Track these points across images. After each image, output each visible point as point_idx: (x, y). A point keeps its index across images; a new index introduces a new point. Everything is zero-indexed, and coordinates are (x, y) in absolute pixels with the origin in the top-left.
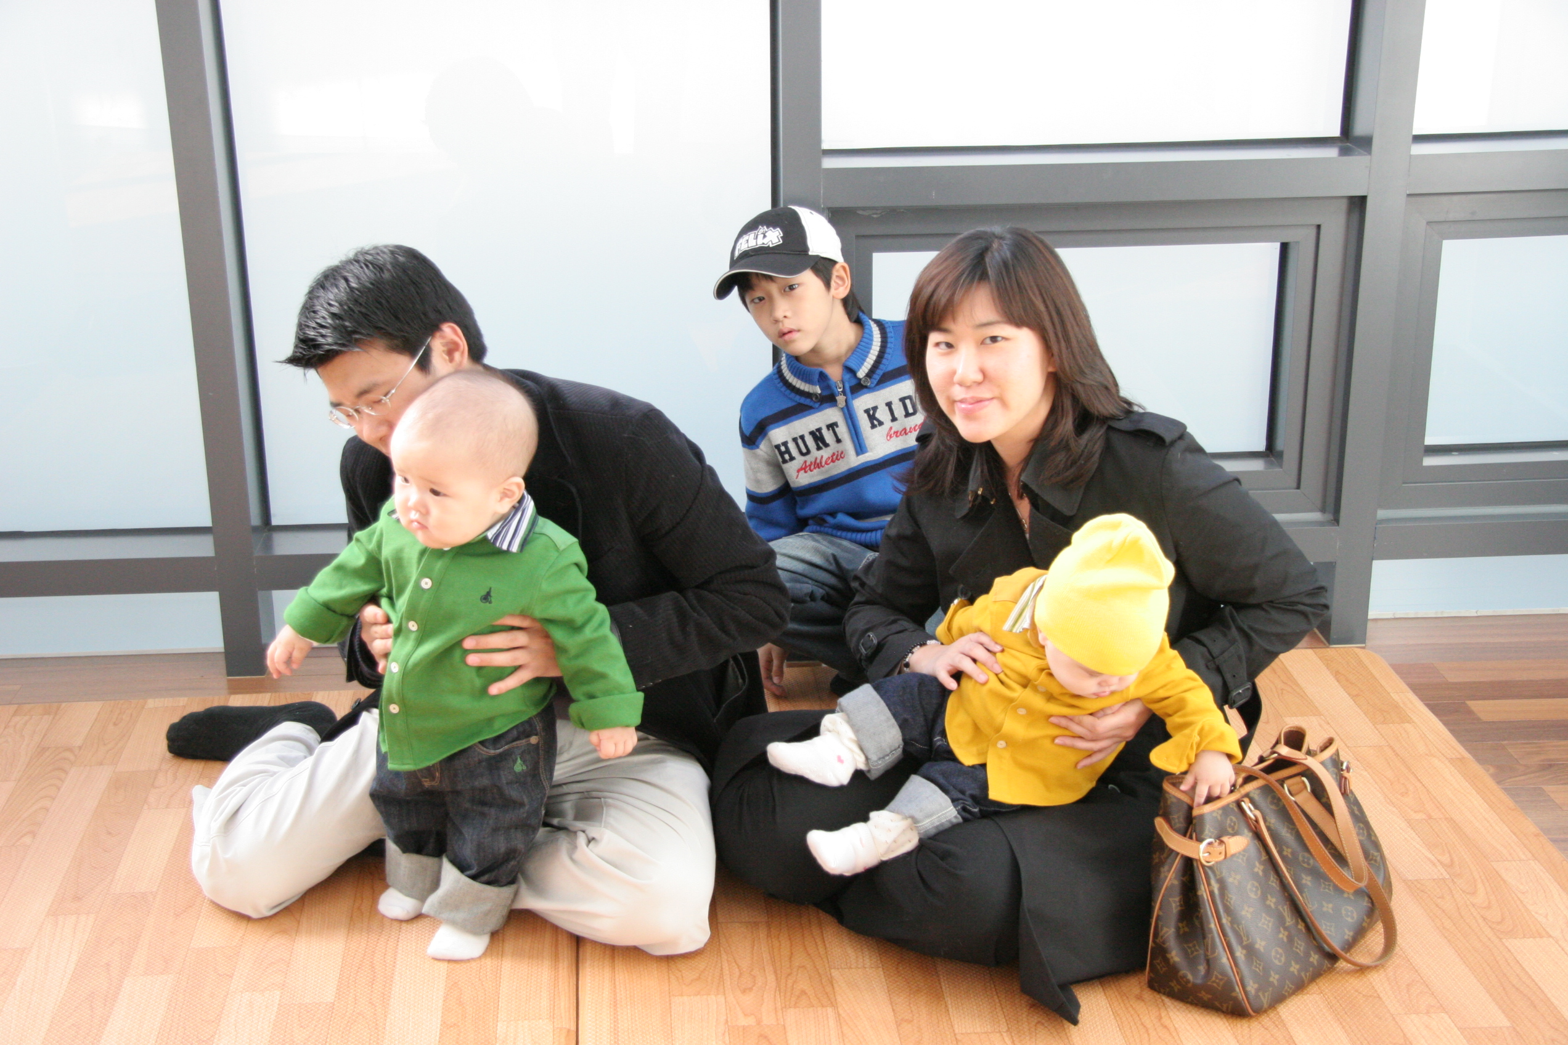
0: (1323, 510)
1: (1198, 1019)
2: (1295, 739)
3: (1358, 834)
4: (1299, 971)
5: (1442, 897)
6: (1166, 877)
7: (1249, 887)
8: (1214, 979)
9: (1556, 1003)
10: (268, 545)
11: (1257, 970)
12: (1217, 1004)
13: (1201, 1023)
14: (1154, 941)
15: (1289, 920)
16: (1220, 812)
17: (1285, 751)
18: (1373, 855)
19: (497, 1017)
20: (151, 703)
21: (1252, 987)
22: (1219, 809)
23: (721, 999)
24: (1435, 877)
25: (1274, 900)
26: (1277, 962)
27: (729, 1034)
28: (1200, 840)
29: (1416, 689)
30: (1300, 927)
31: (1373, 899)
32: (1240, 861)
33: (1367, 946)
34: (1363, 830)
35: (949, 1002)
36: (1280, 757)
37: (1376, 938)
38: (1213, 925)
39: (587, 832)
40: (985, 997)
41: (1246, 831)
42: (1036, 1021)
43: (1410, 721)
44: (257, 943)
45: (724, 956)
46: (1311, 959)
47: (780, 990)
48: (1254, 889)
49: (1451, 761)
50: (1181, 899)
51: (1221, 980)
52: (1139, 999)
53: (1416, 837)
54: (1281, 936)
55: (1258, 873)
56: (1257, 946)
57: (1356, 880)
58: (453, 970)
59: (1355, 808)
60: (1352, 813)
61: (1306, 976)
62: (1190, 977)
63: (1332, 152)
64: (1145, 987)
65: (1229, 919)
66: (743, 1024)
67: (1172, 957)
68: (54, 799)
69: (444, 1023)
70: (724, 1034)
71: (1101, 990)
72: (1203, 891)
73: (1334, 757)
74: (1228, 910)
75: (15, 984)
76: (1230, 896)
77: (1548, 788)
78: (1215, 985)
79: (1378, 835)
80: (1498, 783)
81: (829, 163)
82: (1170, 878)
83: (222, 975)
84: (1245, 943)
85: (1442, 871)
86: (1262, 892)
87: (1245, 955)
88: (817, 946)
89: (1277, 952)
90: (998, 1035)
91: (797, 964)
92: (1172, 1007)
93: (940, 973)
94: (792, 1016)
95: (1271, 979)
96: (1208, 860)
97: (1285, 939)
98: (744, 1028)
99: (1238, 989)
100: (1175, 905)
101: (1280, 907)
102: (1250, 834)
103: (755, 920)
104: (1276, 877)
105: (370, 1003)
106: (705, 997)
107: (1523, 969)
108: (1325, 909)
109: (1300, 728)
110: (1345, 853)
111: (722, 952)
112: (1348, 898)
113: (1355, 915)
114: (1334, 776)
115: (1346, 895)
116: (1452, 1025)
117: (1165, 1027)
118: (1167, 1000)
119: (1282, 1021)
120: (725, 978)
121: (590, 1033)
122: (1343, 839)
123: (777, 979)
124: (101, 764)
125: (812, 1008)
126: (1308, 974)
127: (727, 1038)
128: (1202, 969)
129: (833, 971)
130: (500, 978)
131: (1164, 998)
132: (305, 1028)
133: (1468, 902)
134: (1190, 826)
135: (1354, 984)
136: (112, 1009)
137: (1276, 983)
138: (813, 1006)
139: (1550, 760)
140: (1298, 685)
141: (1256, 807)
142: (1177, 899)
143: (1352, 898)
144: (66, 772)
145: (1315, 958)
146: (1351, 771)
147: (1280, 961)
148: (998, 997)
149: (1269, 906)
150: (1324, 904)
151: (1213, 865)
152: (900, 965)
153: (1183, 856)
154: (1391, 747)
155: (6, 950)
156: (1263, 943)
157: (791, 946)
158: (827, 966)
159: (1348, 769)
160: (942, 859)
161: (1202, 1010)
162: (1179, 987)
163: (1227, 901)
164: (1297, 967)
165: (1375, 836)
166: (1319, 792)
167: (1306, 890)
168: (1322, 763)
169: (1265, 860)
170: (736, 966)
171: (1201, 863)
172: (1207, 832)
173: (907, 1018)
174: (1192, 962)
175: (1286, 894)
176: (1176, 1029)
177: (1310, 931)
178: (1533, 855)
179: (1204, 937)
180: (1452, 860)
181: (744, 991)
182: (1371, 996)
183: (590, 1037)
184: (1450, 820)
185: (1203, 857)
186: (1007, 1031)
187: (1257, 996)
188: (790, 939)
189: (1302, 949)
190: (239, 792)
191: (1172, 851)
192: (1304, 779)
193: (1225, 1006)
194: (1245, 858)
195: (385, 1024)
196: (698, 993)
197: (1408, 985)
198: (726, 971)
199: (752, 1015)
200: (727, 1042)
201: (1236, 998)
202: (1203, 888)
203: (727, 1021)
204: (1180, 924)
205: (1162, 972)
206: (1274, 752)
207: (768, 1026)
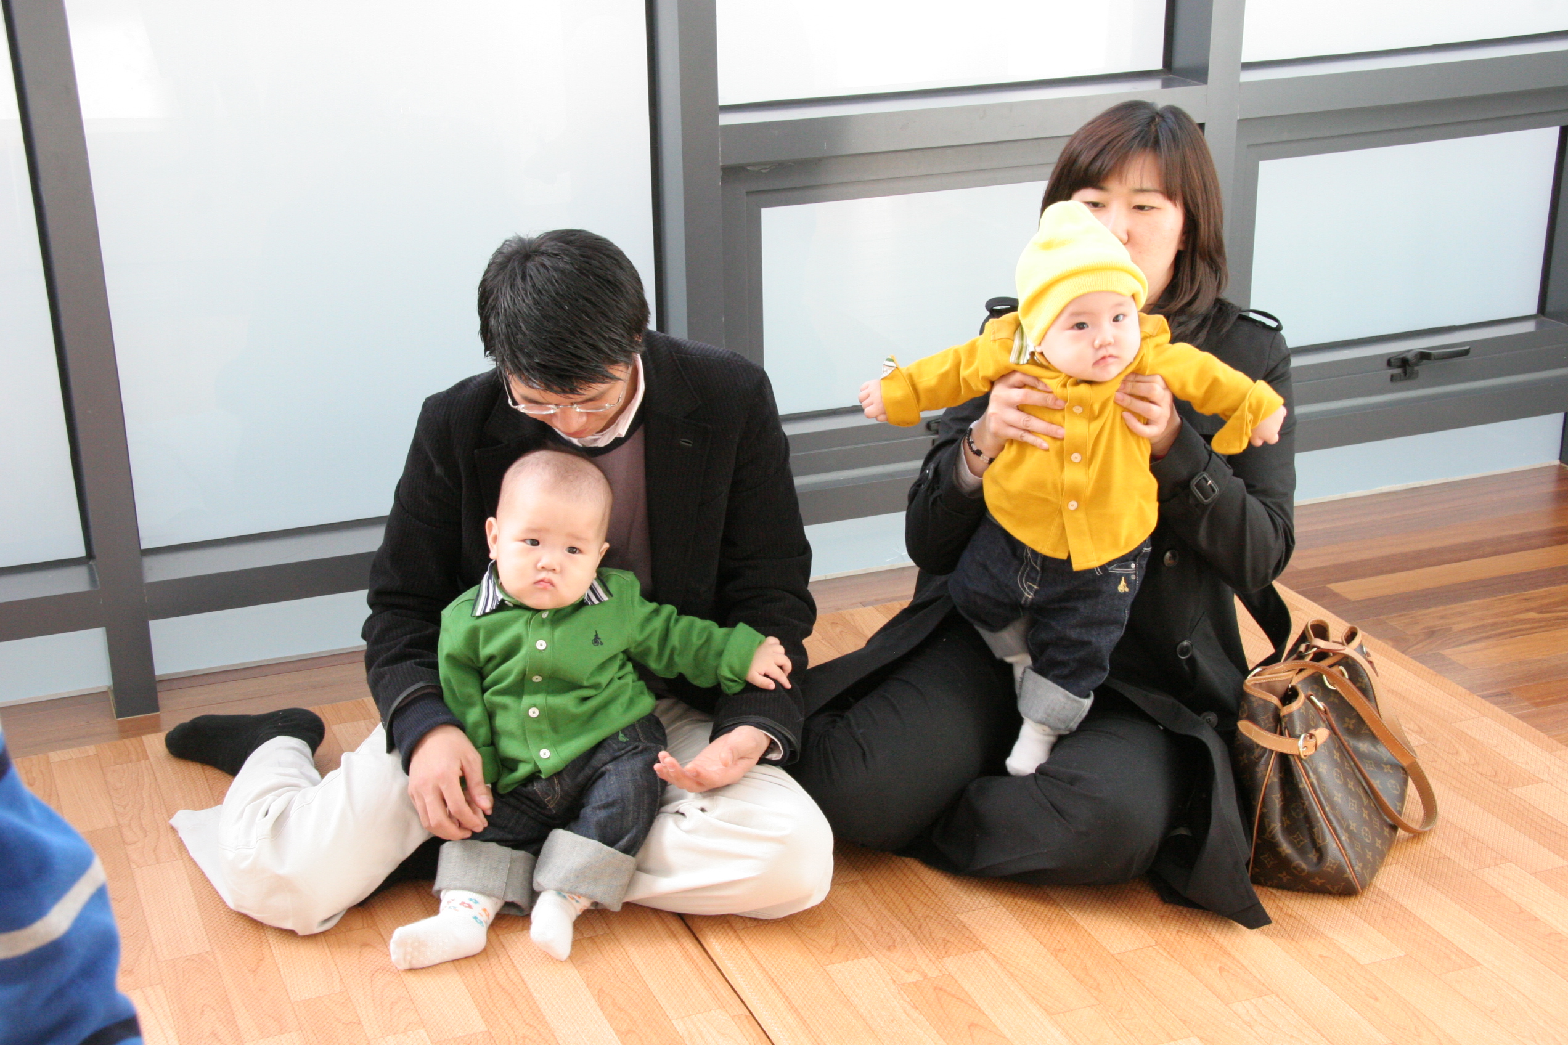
2: (1321, 632)
5: (1434, 761)
6: (1264, 776)
7: (1335, 774)
8: (1328, 864)
10: (138, 572)
11: (1357, 849)
12: (1329, 887)
14: (1258, 837)
15: (1365, 800)
16: (1304, 707)
17: (1321, 643)
19: (667, 1016)
20: (55, 756)
21: (1356, 866)
22: (1302, 705)
23: (873, 960)
25: (1352, 783)
26: (1367, 840)
27: (904, 992)
28: (1298, 737)
36: (1318, 650)
38: (1319, 815)
40: (1114, 916)
41: (1323, 723)
46: (1384, 832)
48: (1338, 776)
50: (1282, 793)
51: (1334, 864)
54: (1363, 815)
55: (1337, 760)
56: (1351, 828)
58: (588, 977)
61: (1383, 850)
62: (1304, 866)
63: (1154, 85)
65: (1330, 806)
66: (910, 980)
67: (1284, 850)
70: (899, 993)
72: (1305, 784)
73: (1360, 645)
74: (1326, 797)
76: (1323, 785)
77: (1447, 652)
78: (1329, 869)
80: (1403, 652)
81: (725, 120)
82: (1269, 775)
83: (348, 1024)
84: (1345, 827)
86: (1343, 778)
87: (1347, 838)
89: (1365, 830)
90: (1151, 949)
91: (920, 915)
94: (951, 964)
95: (1366, 855)
96: (1306, 754)
97: (1367, 818)
98: (915, 983)
99: (1348, 870)
100: (1277, 798)
101: (1355, 790)
102: (1326, 726)
103: (851, 880)
105: (526, 1024)
106: (856, 961)
109: (1322, 622)
111: (841, 915)
112: (1389, 772)
113: (1398, 787)
115: (1386, 770)
116: (1523, 871)
118: (1275, 891)
120: (861, 939)
121: (769, 1015)
123: (911, 932)
125: (964, 954)
126: (1384, 846)
127: (905, 996)
128: (1314, 857)
129: (958, 915)
131: (1270, 890)
133: (1458, 762)
134: (1281, 725)
135: (1417, 849)
137: (1369, 857)
138: (963, 952)
139: (1429, 628)
142: (1278, 795)
143: (1391, 772)
145: (1387, 831)
147: (1368, 838)
148: (1126, 914)
149: (1351, 789)
151: (1309, 758)
153: (1277, 752)
156: (1355, 824)
158: (949, 912)
161: (1311, 895)
162: (1289, 877)
163: (1323, 788)
164: (1377, 839)
168: (1355, 650)
169: (1339, 746)
170: (864, 927)
171: (1299, 757)
172: (1297, 728)
174: (1302, 851)
178: (1483, 713)
179: (1311, 826)
180: (1419, 726)
181: (889, 949)
184: (1393, 692)
185: (1303, 752)
187: (1361, 874)
189: (1378, 824)
191: (1266, 749)
192: (1341, 668)
194: (1328, 748)
196: (846, 959)
197: (1463, 843)
198: (858, 933)
199: (912, 970)
200: (908, 1000)
201: (1348, 879)
202: (1304, 781)
203: (894, 981)
204: (1283, 818)
205: (1269, 867)
206: (1314, 647)
207: (935, 978)
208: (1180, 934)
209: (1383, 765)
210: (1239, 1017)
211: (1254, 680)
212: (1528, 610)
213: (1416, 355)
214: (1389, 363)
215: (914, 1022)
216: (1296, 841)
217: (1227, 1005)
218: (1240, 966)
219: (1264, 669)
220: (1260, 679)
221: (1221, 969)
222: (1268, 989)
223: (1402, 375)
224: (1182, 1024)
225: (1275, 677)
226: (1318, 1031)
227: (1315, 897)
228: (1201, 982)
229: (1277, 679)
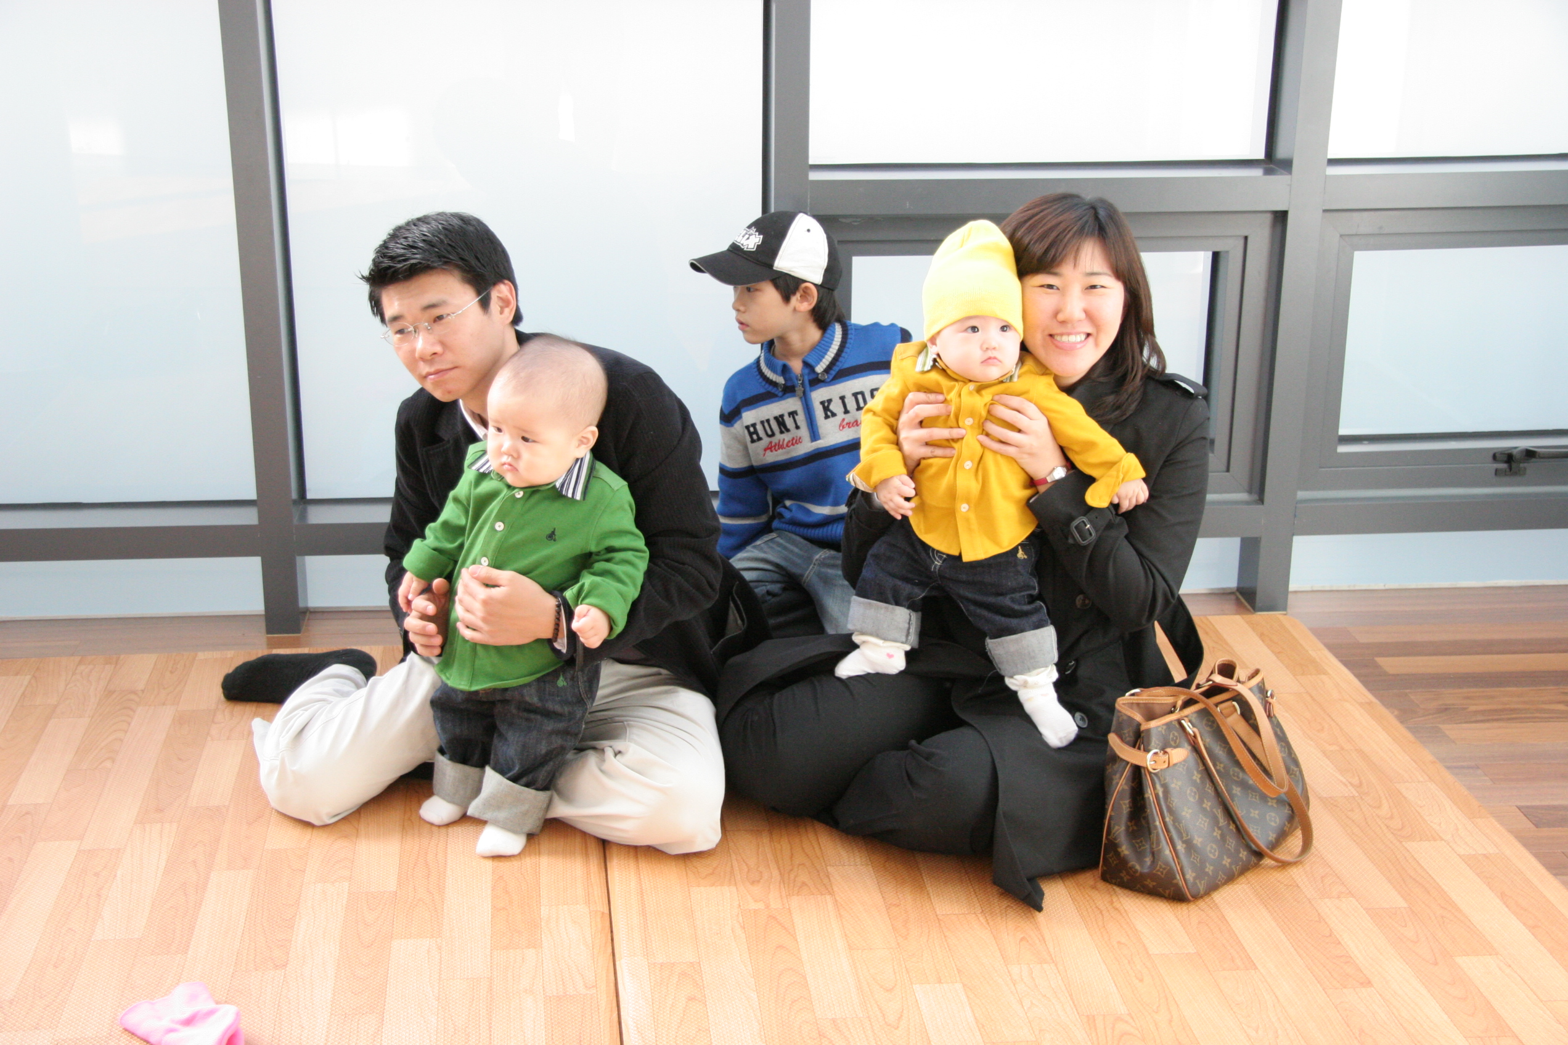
0: (1250, 492)
1: (1145, 903)
2: (1227, 670)
3: (1281, 752)
4: (1231, 864)
5: (1352, 810)
6: (1118, 783)
7: (1188, 792)
8: (1158, 868)
9: (1446, 889)
10: (303, 515)
11: (1195, 861)
12: (1161, 890)
13: (1147, 906)
15: (1222, 821)
16: (1164, 727)
17: (1219, 679)
18: (1293, 770)
19: (540, 903)
20: (201, 655)
21: (1190, 875)
22: (1163, 725)
23: (734, 889)
24: (1346, 795)
25: (1209, 804)
26: (1211, 856)
27: (742, 915)
28: (1147, 751)
29: (1331, 648)
30: (1231, 827)
31: (1293, 807)
32: (1181, 769)
33: (1288, 848)
34: (1284, 747)
35: (931, 891)
36: (1215, 684)
37: (1295, 842)
38: (1158, 823)
39: (614, 747)
40: (961, 887)
41: (1186, 745)
42: (1006, 905)
43: (1325, 673)
44: (321, 845)
45: (734, 857)
46: (1241, 855)
47: (783, 881)
48: (1193, 794)
49: (1361, 704)
50: (1130, 802)
51: (1164, 869)
52: (1093, 888)
53: (1330, 764)
54: (1215, 834)
55: (1196, 781)
56: (1195, 842)
57: (1278, 786)
59: (1278, 730)
60: (1276, 734)
61: (1236, 869)
62: (1138, 867)
63: (1257, 172)
64: (1098, 879)
65: (1172, 818)
66: (754, 908)
67: (1123, 851)
68: (126, 732)
69: (493, 907)
70: (737, 916)
71: (1061, 882)
72: (1149, 794)
73: (1260, 685)
74: (1170, 810)
75: (115, 876)
76: (1172, 799)
77: (1444, 727)
78: (1159, 873)
79: (1297, 753)
80: (1401, 722)
81: (814, 176)
82: (1121, 784)
83: (295, 871)
84: (1184, 839)
85: (1353, 790)
86: (1200, 798)
87: (1185, 848)
88: (814, 848)
89: (1212, 847)
90: (974, 915)
91: (797, 862)
92: (1122, 895)
93: (922, 869)
94: (795, 902)
95: (1207, 870)
96: (1154, 767)
97: (1219, 837)
98: (755, 911)
99: (1179, 877)
100: (1125, 806)
101: (1214, 810)
102: (1190, 748)
104: (1211, 785)
105: (428, 892)
106: (719, 887)
107: (1419, 864)
108: (1252, 815)
109: (1232, 662)
110: (1269, 766)
111: (732, 853)
112: (1272, 806)
113: (1278, 820)
114: (1261, 701)
115: (1270, 804)
116: (1359, 906)
117: (1117, 909)
118: (1117, 889)
119: (1216, 904)
120: (735, 873)
121: (622, 915)
122: (1267, 754)
123: (781, 874)
124: (164, 704)
125: (812, 896)
126: (1238, 867)
127: (741, 918)
128: (1148, 860)
129: (828, 867)
130: (539, 873)
131: (1115, 887)
132: (373, 911)
133: (1374, 814)
134: (1139, 739)
135: (1278, 877)
136: (203, 895)
137: (1211, 873)
138: (813, 894)
139: (1446, 705)
140: (1227, 644)
141: (1194, 726)
142: (1127, 802)
143: (1275, 805)
144: (134, 712)
145: (1243, 854)
146: (1275, 698)
147: (1214, 855)
148: (973, 887)
149: (1205, 809)
150: (1252, 810)
151: (1158, 772)
152: (887, 863)
153: (1132, 764)
154: (1307, 692)
155: (103, 850)
156: (1200, 840)
157: (791, 849)
158: (823, 864)
159: (1272, 696)
160: (927, 759)
161: (1147, 897)
162: (1128, 877)
163: (1170, 803)
164: (1229, 860)
165: (1295, 754)
166: (1247, 714)
167: (1236, 799)
168: (1250, 689)
169: (1202, 770)
170: (744, 864)
171: (1148, 770)
172: (1153, 744)
173: (895, 903)
174: (1139, 855)
175: (1220, 799)
176: (1125, 911)
177: (1240, 832)
178: (1430, 778)
179: (1150, 833)
181: (753, 883)
182: (1290, 885)
183: (622, 918)
184: (1359, 751)
185: (1150, 765)
186: (981, 913)
187: (1195, 884)
188: (790, 843)
189: (1233, 846)
190: (302, 715)
191: (1122, 760)
192: (1235, 703)
193: (1167, 892)
194: (1185, 768)
195: (443, 908)
196: (713, 885)
197: (1322, 877)
198: (736, 868)
199: (760, 901)
200: (741, 921)
201: (1177, 885)
202: (1149, 792)
203: (740, 906)
204: (1129, 824)
205: (1113, 865)
206: (1210, 680)
207: (775, 909)
208: (1008, 908)
209: (1269, 800)
210: (1010, 975)
211: (1130, 699)
212: (1559, 702)
213: (1522, 451)
214: (1495, 457)
215: (734, 938)
216: (1137, 845)
217: (1006, 965)
218: (1041, 938)
219: (1142, 691)
220: (1137, 700)
221: (1022, 939)
222: (1052, 959)
223: (1508, 470)
224: (956, 972)
225: (1153, 700)
226: (1071, 995)
227: (1150, 899)
228: (998, 945)
229: (1155, 702)
